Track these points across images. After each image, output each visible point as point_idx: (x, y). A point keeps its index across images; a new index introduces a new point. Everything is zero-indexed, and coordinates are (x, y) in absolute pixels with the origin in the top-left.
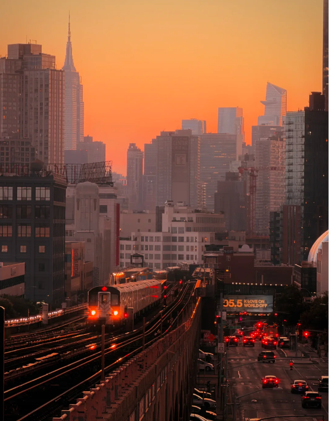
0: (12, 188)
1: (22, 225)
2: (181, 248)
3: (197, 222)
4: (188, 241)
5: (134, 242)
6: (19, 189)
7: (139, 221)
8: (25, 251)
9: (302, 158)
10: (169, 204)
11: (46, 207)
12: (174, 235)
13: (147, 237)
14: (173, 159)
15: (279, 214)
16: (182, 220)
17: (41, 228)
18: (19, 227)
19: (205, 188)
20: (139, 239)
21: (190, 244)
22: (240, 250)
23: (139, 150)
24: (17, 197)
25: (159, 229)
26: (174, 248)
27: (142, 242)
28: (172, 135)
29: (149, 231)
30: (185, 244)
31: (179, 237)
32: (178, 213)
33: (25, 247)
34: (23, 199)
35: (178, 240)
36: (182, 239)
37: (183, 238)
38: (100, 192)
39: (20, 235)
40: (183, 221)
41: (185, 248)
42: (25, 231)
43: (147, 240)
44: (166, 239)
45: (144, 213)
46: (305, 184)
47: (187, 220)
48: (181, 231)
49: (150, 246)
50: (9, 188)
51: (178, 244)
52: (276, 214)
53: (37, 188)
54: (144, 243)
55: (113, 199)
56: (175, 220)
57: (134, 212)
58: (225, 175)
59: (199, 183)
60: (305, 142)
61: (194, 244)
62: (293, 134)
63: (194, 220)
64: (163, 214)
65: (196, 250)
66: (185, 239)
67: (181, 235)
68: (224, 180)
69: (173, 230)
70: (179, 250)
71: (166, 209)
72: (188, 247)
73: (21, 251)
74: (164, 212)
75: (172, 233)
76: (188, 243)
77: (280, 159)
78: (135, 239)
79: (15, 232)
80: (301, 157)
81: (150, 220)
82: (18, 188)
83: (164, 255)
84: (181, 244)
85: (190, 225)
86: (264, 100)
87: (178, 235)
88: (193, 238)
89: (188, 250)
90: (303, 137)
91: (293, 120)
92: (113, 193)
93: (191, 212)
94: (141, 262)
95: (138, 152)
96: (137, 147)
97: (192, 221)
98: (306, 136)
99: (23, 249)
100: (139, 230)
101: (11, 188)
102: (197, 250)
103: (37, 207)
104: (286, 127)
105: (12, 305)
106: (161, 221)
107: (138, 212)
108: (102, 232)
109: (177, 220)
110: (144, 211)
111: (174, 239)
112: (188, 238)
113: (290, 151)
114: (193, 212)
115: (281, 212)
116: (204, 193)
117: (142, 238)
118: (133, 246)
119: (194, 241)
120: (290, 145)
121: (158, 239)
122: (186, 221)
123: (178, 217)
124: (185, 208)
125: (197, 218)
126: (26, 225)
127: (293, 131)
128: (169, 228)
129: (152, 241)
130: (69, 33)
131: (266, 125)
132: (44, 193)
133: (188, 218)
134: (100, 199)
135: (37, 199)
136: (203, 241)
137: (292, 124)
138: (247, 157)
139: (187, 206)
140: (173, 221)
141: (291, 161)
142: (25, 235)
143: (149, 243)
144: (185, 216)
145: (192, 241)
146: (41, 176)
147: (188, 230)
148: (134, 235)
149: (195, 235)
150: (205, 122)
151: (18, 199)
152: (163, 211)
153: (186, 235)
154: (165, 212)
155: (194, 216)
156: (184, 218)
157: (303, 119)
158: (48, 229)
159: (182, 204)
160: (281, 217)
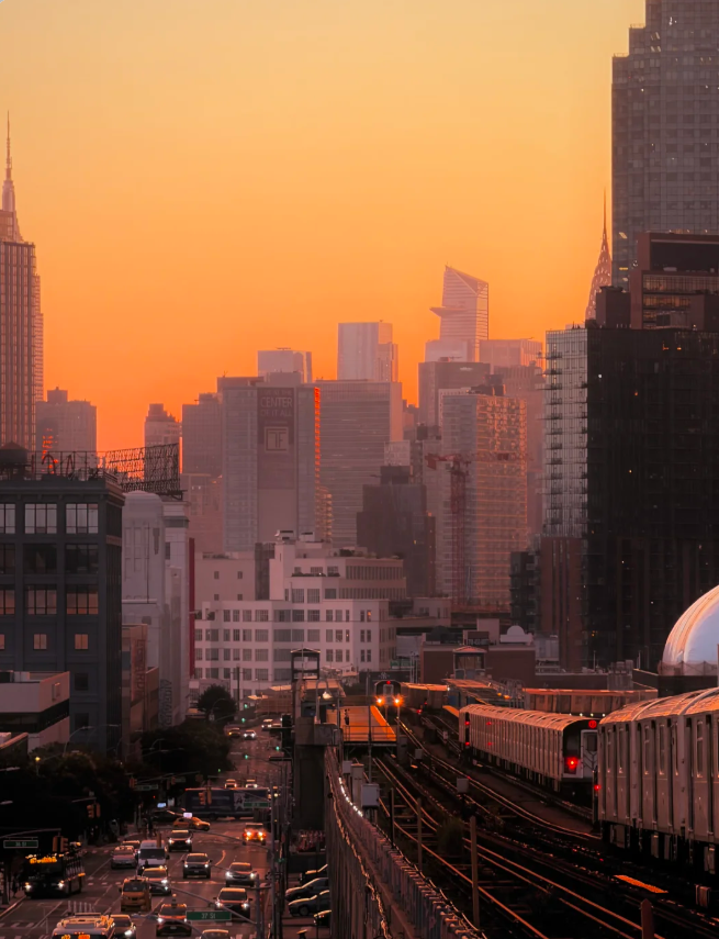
0: (13, 506)
1: (36, 587)
2: (314, 636)
3: (347, 577)
4: (329, 619)
5: (209, 622)
6: (29, 509)
7: (217, 575)
8: (44, 647)
9: (583, 432)
10: (284, 538)
11: (91, 547)
12: (298, 607)
13: (237, 612)
14: (261, 439)
15: (532, 557)
16: (315, 573)
17: (80, 595)
18: (31, 595)
19: (330, 502)
20: (220, 616)
21: (334, 626)
22: (504, 638)
23: (172, 419)
24: (24, 527)
25: (263, 593)
26: (298, 635)
27: (227, 623)
28: (258, 385)
29: (240, 598)
30: (322, 626)
31: (309, 611)
32: (305, 557)
33: (44, 637)
34: (39, 531)
35: (306, 618)
36: (315, 616)
37: (318, 612)
38: (166, 514)
39: (31, 612)
40: (318, 575)
41: (323, 636)
42: (43, 602)
43: (236, 619)
44: (281, 616)
45: (227, 558)
46: (589, 491)
47: (325, 572)
48: (314, 596)
49: (244, 631)
50: (8, 506)
51: (306, 626)
52: (526, 558)
53: (68, 506)
54: (232, 626)
55: (183, 529)
56: (298, 574)
57: (204, 557)
58: (378, 473)
59: (318, 491)
60: (588, 399)
61: (343, 626)
62: (564, 380)
63: (342, 572)
64: (271, 561)
65: (348, 639)
66: (323, 616)
67: (314, 607)
68: (376, 482)
69: (297, 595)
70: (309, 640)
71: (279, 549)
72: (329, 632)
73: (36, 647)
74: (273, 557)
75: (293, 602)
76: (329, 623)
77: (497, 435)
78: (211, 617)
79: (22, 604)
80: (580, 430)
81: (240, 575)
82: (27, 506)
83: (275, 651)
84: (314, 626)
85: (334, 583)
86: (439, 305)
87: (306, 607)
88: (341, 611)
89: (329, 639)
90: (584, 386)
91: (559, 349)
92: (182, 514)
93: (332, 554)
94: (316, 668)
95: (170, 423)
96: (166, 413)
97: (337, 575)
98: (591, 385)
99: (40, 641)
100: (217, 597)
101: (11, 507)
102: (351, 639)
103: (69, 547)
104: (545, 365)
105: (94, 767)
106: (267, 576)
107: (214, 557)
108: (168, 602)
109: (303, 572)
110: (227, 554)
111: (298, 616)
112: (329, 612)
113: (554, 418)
114: (335, 555)
115: (538, 553)
116: (327, 512)
117: (227, 613)
118: (207, 631)
119: (344, 618)
120: (555, 404)
121: (263, 616)
122: (323, 575)
123: (306, 565)
124: (319, 546)
125: (347, 567)
126: (46, 587)
127: (560, 373)
128: (286, 591)
129: (250, 620)
130: (9, 161)
131: (450, 360)
132: (85, 518)
133: (329, 569)
134: (167, 529)
135: (69, 531)
136: (362, 620)
137: (560, 357)
138: (423, 432)
139: (322, 541)
140: (293, 576)
141: (558, 439)
142: (43, 612)
143: (241, 625)
144: (322, 563)
145: (339, 619)
146: (77, 478)
147: (330, 594)
148: (208, 607)
149: (346, 605)
150: (309, 354)
151: (27, 531)
152: (272, 554)
153: (325, 605)
154: (277, 555)
155: (341, 564)
156: (321, 569)
157: (584, 346)
158: (94, 597)
159: (311, 538)
160: (536, 563)
